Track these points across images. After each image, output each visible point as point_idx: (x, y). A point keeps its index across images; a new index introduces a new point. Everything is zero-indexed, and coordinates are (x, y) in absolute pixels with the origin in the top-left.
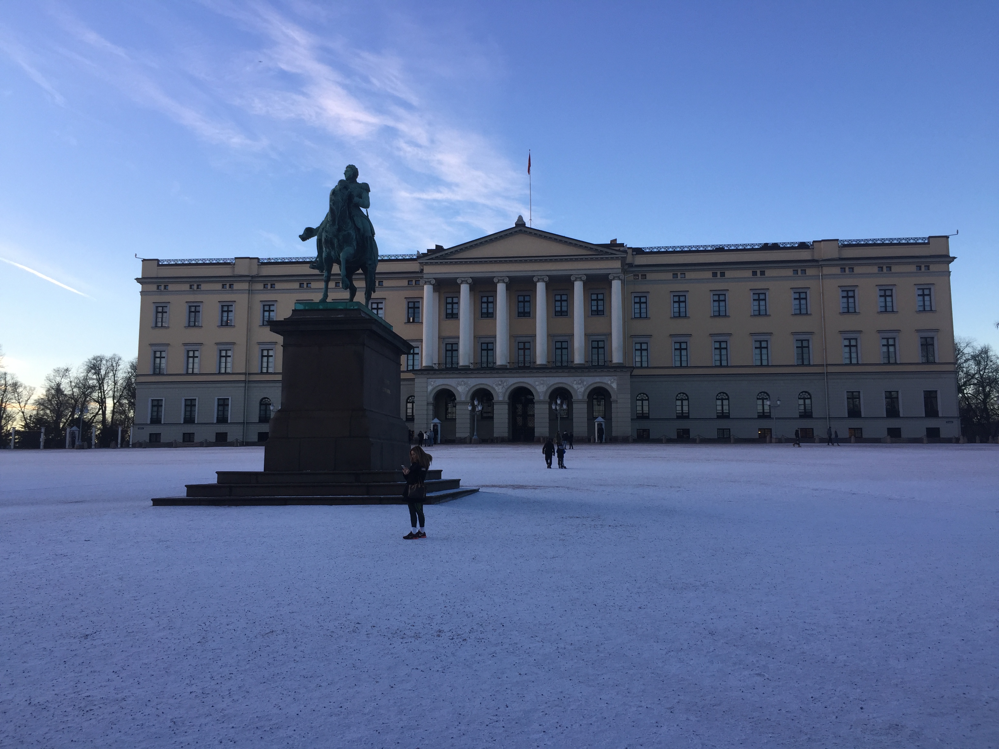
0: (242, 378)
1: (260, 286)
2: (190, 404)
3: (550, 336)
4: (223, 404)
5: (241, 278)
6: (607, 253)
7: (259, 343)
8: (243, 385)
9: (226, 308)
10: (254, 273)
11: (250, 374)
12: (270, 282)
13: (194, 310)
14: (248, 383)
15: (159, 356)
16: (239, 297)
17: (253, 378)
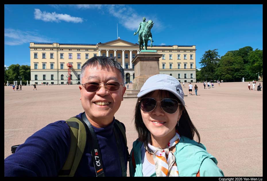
0: (57, 70)
1: (60, 50)
2: (44, 76)
3: (125, 62)
4: (52, 76)
5: (55, 48)
6: (137, 46)
7: (60, 63)
9: (52, 55)
10: (58, 47)
11: (58, 69)
12: (62, 49)
13: (44, 55)
14: (58, 71)
15: (36, 65)
16: (55, 52)
17: (59, 70)
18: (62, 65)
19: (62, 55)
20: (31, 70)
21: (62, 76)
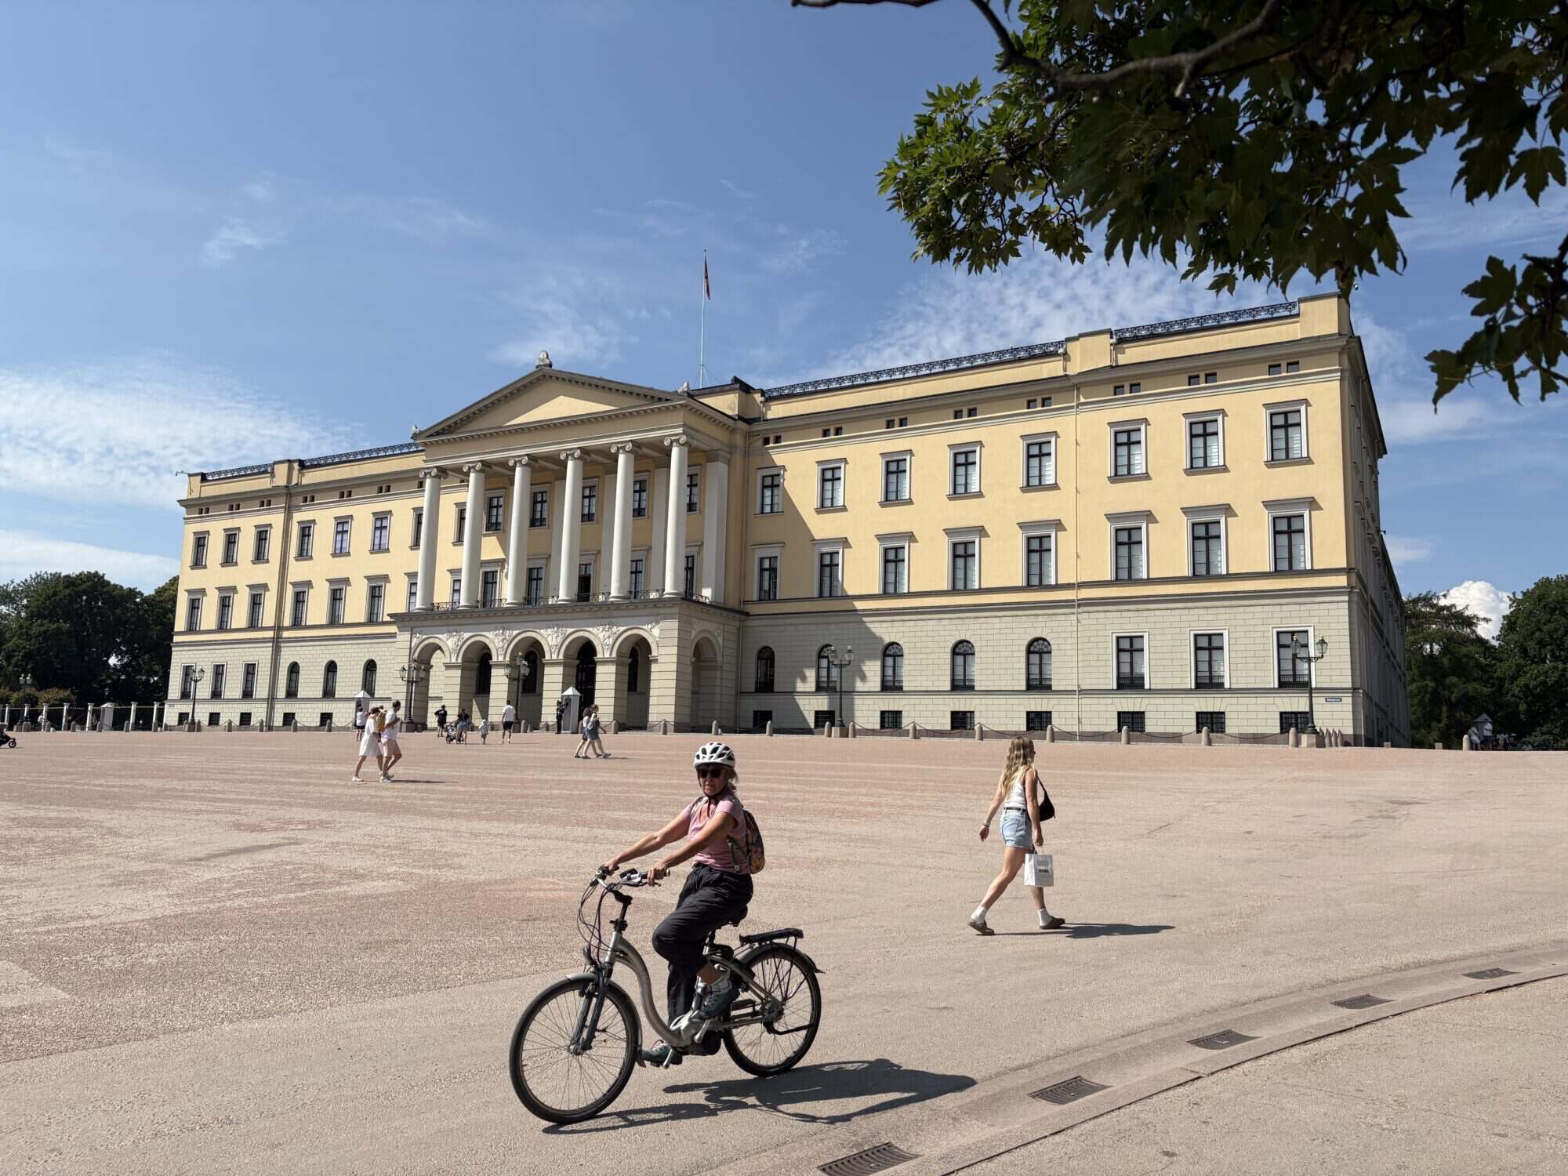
0: (270, 634)
1: (299, 500)
2: (218, 672)
4: (250, 670)
5: (278, 493)
7: (294, 585)
8: (271, 644)
9: (262, 536)
10: (294, 482)
11: (280, 628)
12: (309, 496)
13: (231, 539)
14: (277, 643)
15: (194, 606)
16: (276, 519)
17: (286, 634)
18: (299, 600)
19: (306, 531)
20: (176, 639)
21: (294, 669)
